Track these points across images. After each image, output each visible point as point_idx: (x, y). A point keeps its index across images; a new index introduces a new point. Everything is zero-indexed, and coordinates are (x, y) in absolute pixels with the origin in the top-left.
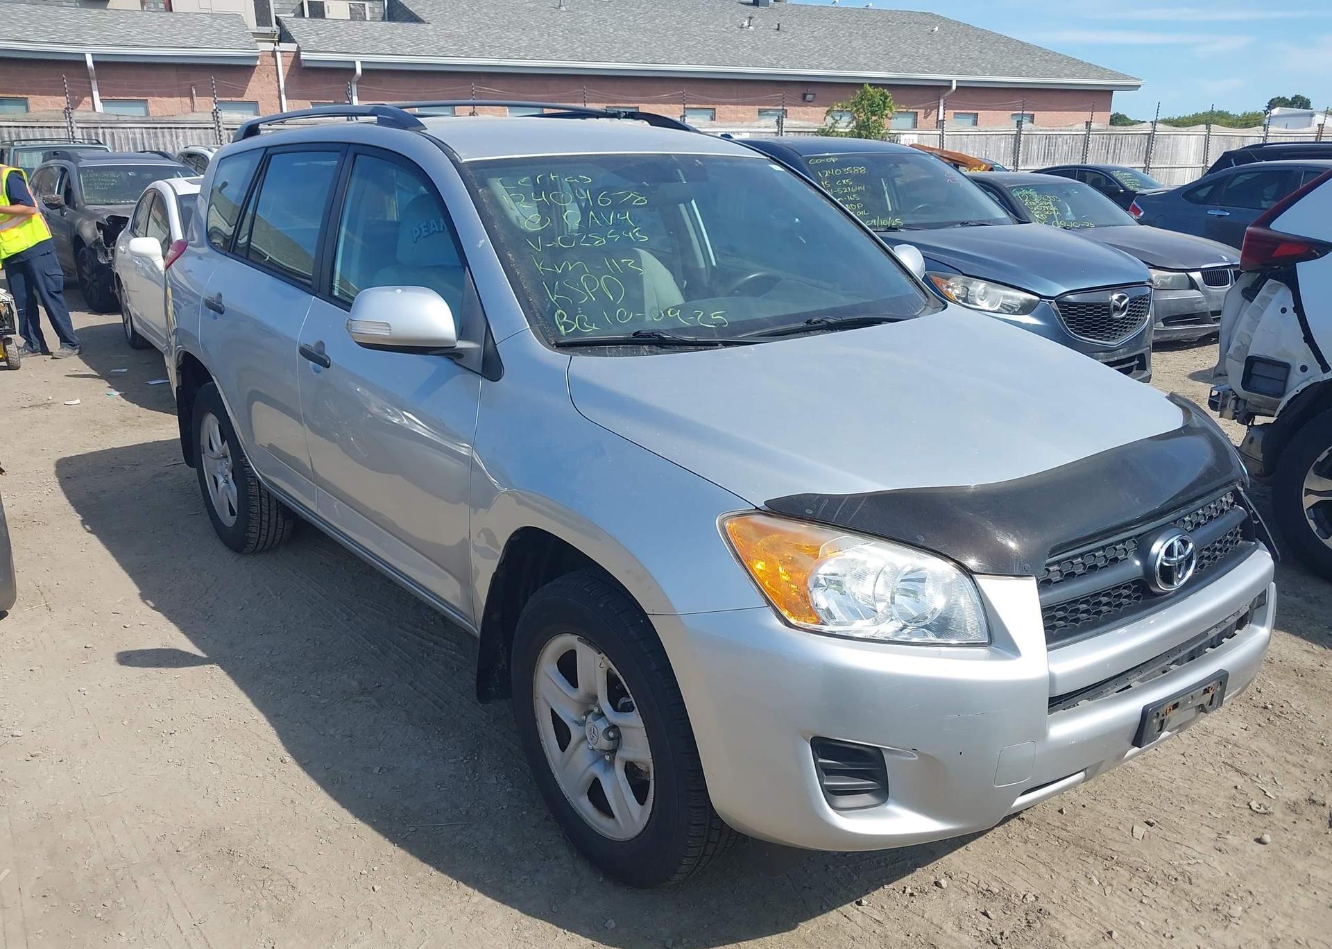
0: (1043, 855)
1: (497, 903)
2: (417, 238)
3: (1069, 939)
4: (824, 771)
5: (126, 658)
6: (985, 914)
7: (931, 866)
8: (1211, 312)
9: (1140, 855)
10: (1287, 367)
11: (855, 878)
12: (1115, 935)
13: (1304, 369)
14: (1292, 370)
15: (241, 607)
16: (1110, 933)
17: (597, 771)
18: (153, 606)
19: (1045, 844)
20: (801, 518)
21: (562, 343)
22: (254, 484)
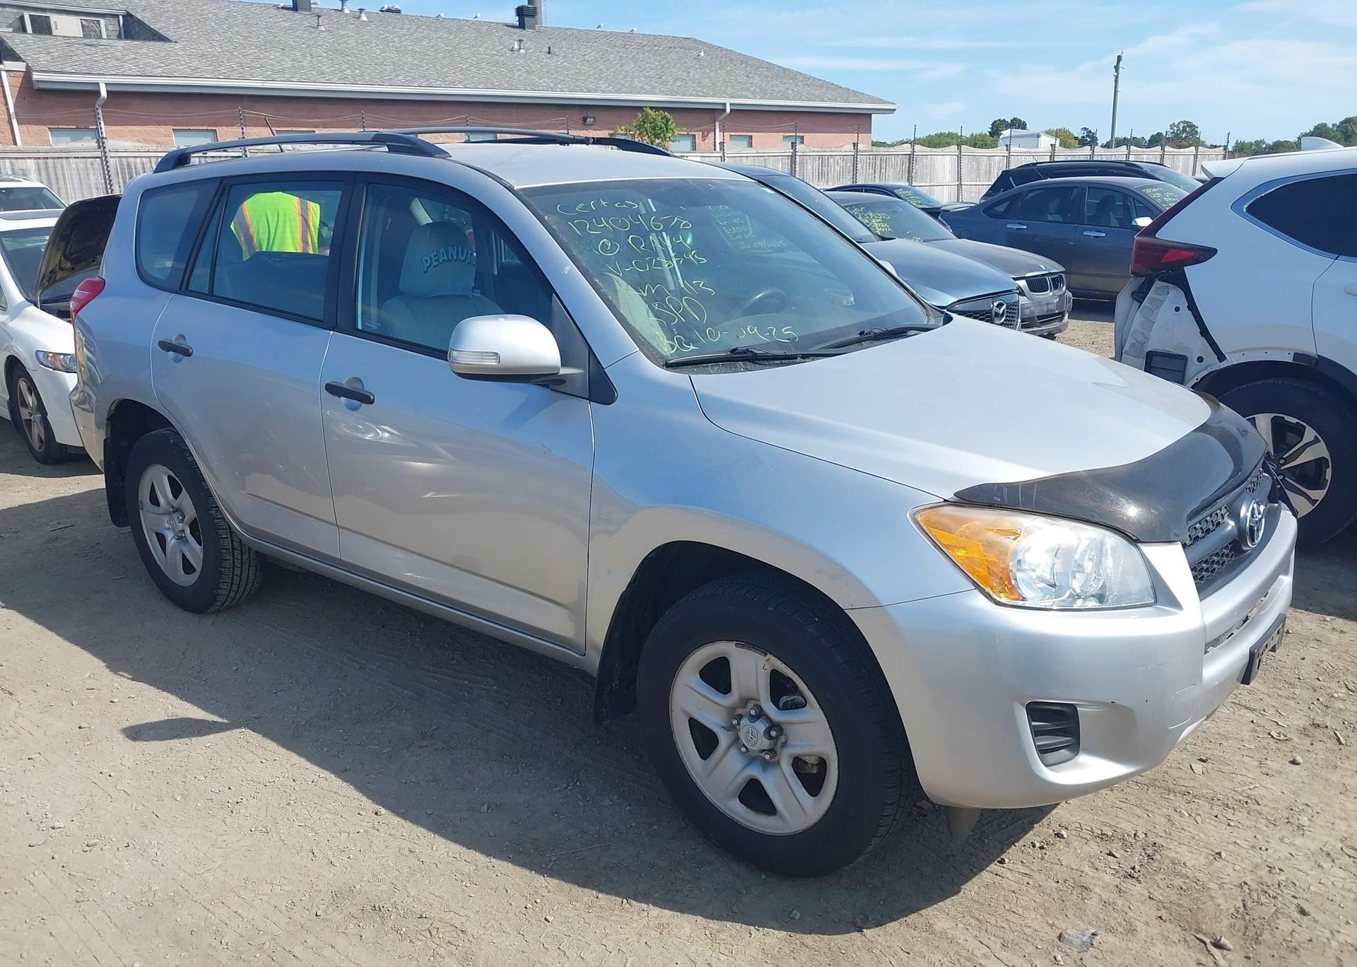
0: (1132, 798)
1: (676, 913)
2: (428, 268)
3: (1188, 864)
4: (1037, 733)
5: (136, 733)
6: (1111, 854)
7: (1045, 821)
8: (1038, 317)
9: (1208, 787)
10: (1184, 359)
11: (986, 841)
12: (1223, 854)
13: (1200, 359)
14: (1189, 362)
15: (235, 668)
16: (1219, 854)
17: (755, 772)
18: (130, 677)
19: (1129, 790)
20: (991, 506)
21: (671, 363)
22: (225, 536)
